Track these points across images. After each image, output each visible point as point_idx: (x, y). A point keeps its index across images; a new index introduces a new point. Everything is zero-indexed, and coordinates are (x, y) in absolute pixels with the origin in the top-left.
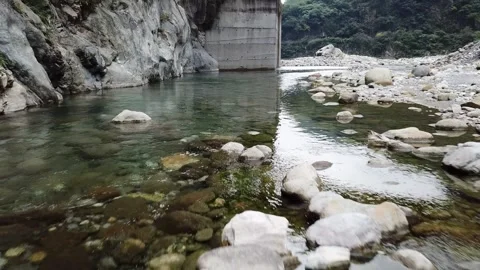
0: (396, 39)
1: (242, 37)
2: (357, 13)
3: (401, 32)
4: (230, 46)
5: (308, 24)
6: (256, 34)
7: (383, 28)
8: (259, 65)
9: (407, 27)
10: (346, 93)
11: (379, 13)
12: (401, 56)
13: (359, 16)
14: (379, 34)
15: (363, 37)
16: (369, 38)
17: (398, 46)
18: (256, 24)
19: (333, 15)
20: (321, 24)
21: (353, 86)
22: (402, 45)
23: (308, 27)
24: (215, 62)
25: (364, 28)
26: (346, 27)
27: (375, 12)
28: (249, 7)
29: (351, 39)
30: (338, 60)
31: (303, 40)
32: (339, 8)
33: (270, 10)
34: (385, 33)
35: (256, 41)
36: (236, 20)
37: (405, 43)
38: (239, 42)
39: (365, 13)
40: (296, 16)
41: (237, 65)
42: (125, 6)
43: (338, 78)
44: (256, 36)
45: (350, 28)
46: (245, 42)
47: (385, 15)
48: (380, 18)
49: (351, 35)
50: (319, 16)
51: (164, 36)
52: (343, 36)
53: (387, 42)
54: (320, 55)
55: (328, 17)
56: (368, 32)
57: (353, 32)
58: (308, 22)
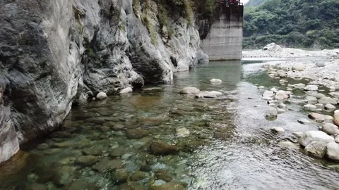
0: (321, 35)
1: (222, 42)
2: (293, 17)
3: (326, 30)
4: (216, 48)
5: (256, 26)
6: (230, 40)
7: (312, 27)
8: (231, 57)
9: (330, 27)
10: (282, 73)
11: (309, 17)
12: (326, 48)
13: (293, 19)
14: (309, 32)
15: (296, 34)
16: (301, 35)
17: (323, 40)
18: (230, 35)
19: (275, 19)
20: (266, 26)
21: (286, 71)
22: (326, 40)
23: (256, 28)
24: (207, 56)
25: (297, 28)
26: (284, 27)
27: (305, 16)
28: (227, 25)
29: (288, 36)
30: (278, 53)
31: (252, 36)
32: (279, 14)
33: (238, 27)
34: (314, 31)
35: (230, 44)
36: (219, 33)
37: (328, 38)
38: (220, 45)
39: (298, 17)
40: (248, 20)
41: (219, 58)
42: (181, 35)
43: (278, 67)
44: (230, 41)
45: (287, 28)
46: (224, 45)
47: (314, 19)
48: (309, 21)
49: (288, 33)
50: (264, 20)
51: (192, 46)
52: (281, 34)
53: (315, 38)
54: (266, 49)
55: (271, 20)
56: (301, 31)
57: (290, 30)
58: (256, 24)
